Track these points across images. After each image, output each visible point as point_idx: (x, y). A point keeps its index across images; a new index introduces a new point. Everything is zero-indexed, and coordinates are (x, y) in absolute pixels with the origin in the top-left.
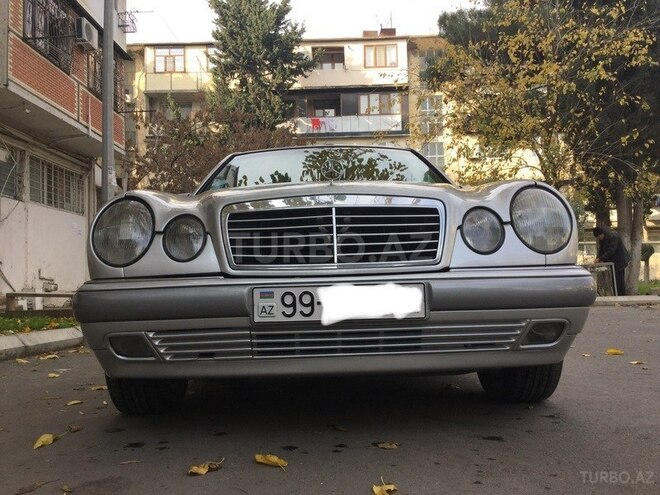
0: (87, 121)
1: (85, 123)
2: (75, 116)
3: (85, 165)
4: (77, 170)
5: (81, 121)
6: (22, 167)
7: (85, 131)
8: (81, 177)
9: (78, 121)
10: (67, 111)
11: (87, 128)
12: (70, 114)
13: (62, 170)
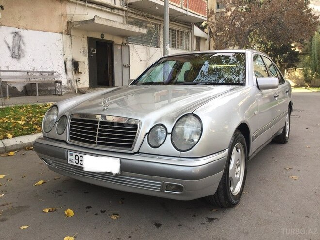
0: (187, 7)
1: (185, 9)
2: (180, 6)
3: (189, 27)
4: (185, 30)
5: (183, 7)
6: (160, 32)
7: (185, 12)
8: (188, 33)
9: (182, 8)
10: (176, 5)
11: (186, 10)
12: (177, 5)
13: (178, 31)
